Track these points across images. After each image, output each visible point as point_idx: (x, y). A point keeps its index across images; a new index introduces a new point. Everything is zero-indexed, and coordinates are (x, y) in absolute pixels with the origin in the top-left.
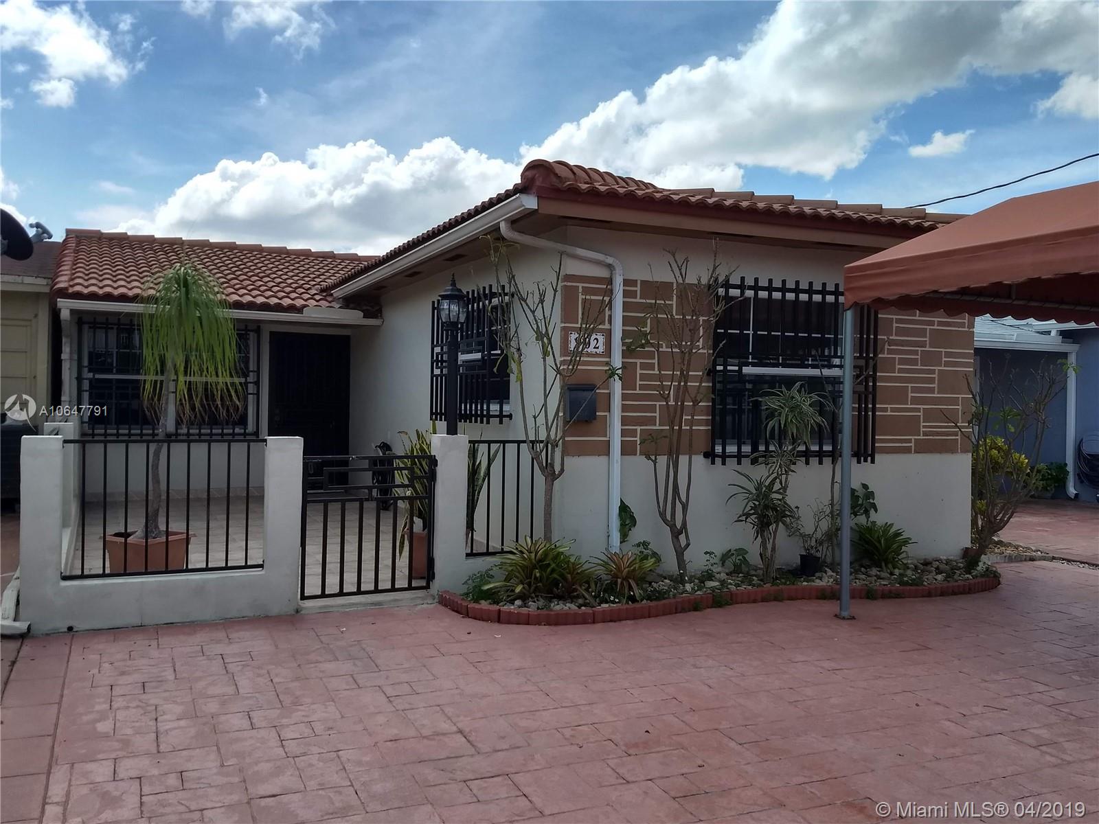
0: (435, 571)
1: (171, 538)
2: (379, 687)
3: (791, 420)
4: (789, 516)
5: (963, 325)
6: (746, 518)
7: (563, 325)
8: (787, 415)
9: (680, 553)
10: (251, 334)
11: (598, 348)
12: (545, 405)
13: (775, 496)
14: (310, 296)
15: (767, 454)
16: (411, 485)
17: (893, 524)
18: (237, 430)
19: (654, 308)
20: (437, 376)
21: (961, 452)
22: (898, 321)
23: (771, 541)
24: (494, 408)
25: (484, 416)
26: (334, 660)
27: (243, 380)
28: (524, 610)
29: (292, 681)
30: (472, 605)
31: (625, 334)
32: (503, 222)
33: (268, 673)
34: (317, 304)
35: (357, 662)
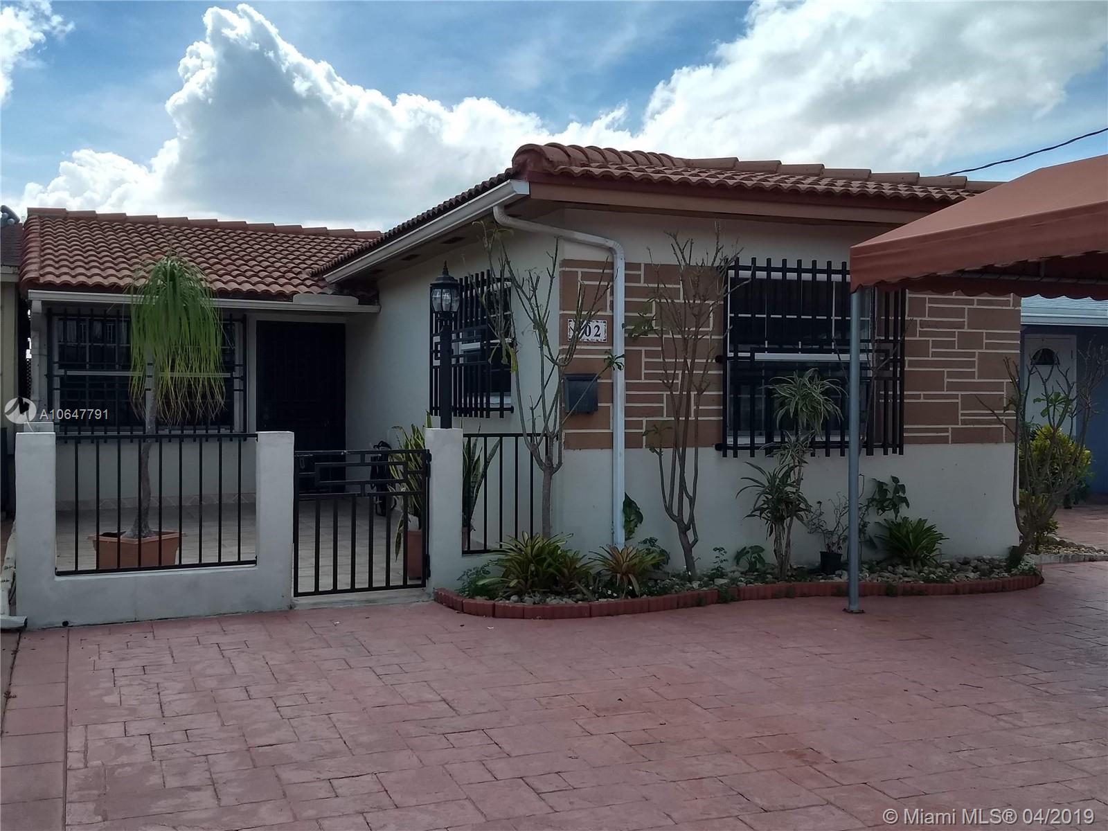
0: (431, 568)
1: (164, 537)
2: (370, 668)
3: (801, 408)
4: (804, 510)
5: (1007, 303)
6: (761, 514)
7: (562, 312)
8: (797, 404)
9: (688, 549)
10: (236, 324)
11: (599, 336)
12: (543, 396)
13: (788, 489)
14: (300, 281)
15: (781, 446)
16: (406, 480)
17: (926, 520)
18: (223, 431)
19: (655, 293)
20: (436, 367)
21: (1007, 442)
22: (931, 301)
23: (785, 536)
24: (495, 401)
25: (484, 409)
26: (328, 647)
27: (228, 375)
28: (520, 605)
29: (287, 664)
30: (467, 600)
31: (628, 320)
32: (496, 207)
33: (263, 657)
34: (307, 290)
35: (349, 649)
